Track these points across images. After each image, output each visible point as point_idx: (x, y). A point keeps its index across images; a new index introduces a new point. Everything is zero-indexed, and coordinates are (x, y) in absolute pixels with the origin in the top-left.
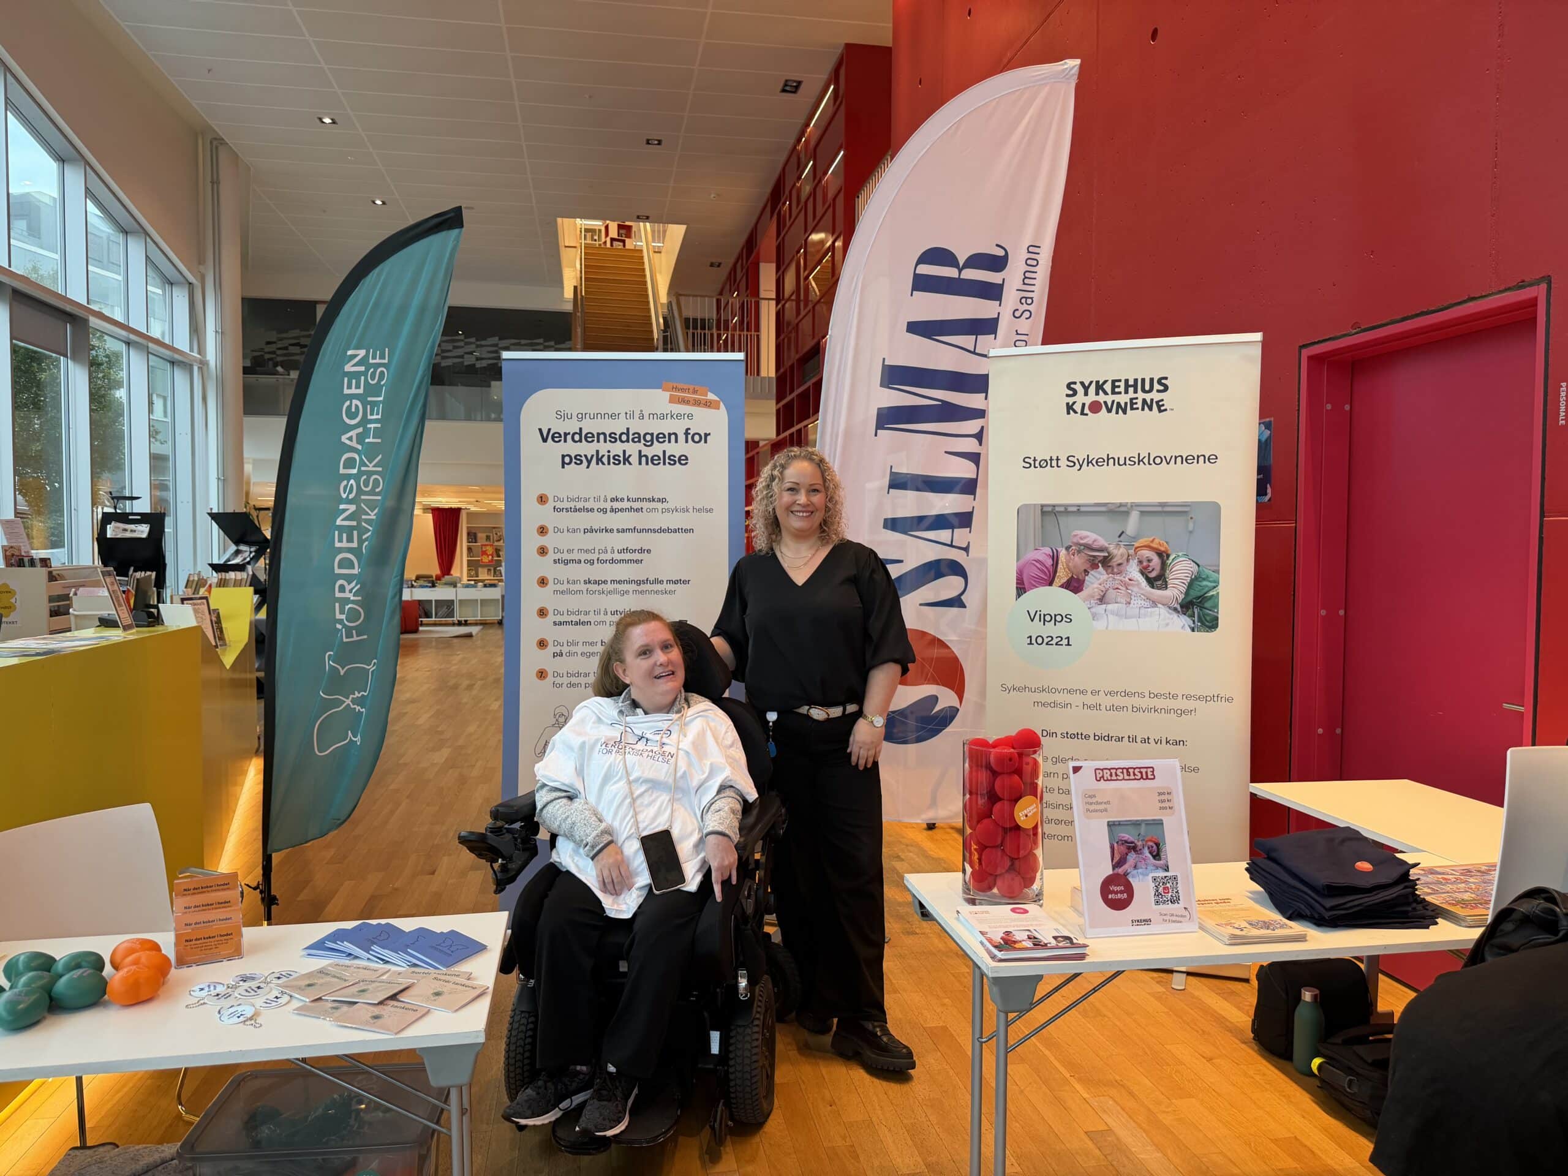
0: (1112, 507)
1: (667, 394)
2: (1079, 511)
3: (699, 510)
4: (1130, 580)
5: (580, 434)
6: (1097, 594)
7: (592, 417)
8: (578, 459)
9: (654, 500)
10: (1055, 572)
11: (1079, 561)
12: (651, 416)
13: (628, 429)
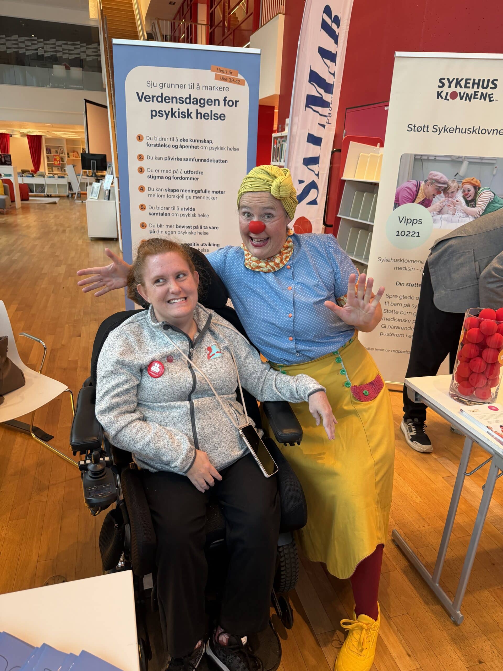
0: (454, 158)
1: (214, 74)
2: (435, 160)
3: (231, 149)
4: (457, 201)
5: (162, 97)
6: (438, 208)
7: (169, 86)
8: (160, 113)
9: (205, 141)
10: (417, 194)
11: (431, 189)
12: (204, 87)
13: (190, 95)
